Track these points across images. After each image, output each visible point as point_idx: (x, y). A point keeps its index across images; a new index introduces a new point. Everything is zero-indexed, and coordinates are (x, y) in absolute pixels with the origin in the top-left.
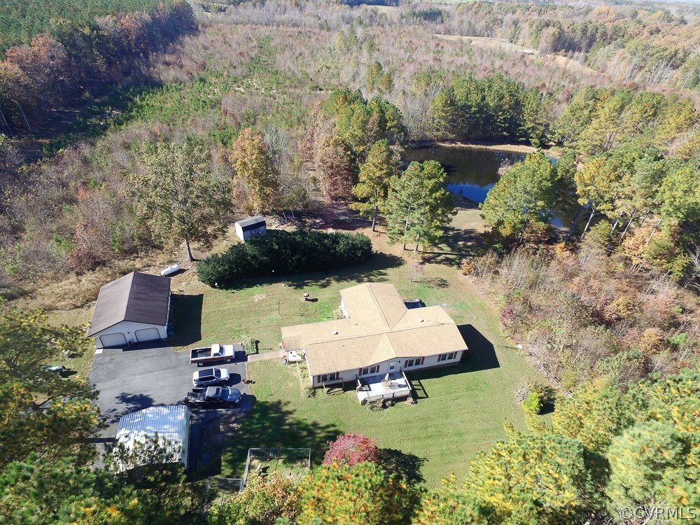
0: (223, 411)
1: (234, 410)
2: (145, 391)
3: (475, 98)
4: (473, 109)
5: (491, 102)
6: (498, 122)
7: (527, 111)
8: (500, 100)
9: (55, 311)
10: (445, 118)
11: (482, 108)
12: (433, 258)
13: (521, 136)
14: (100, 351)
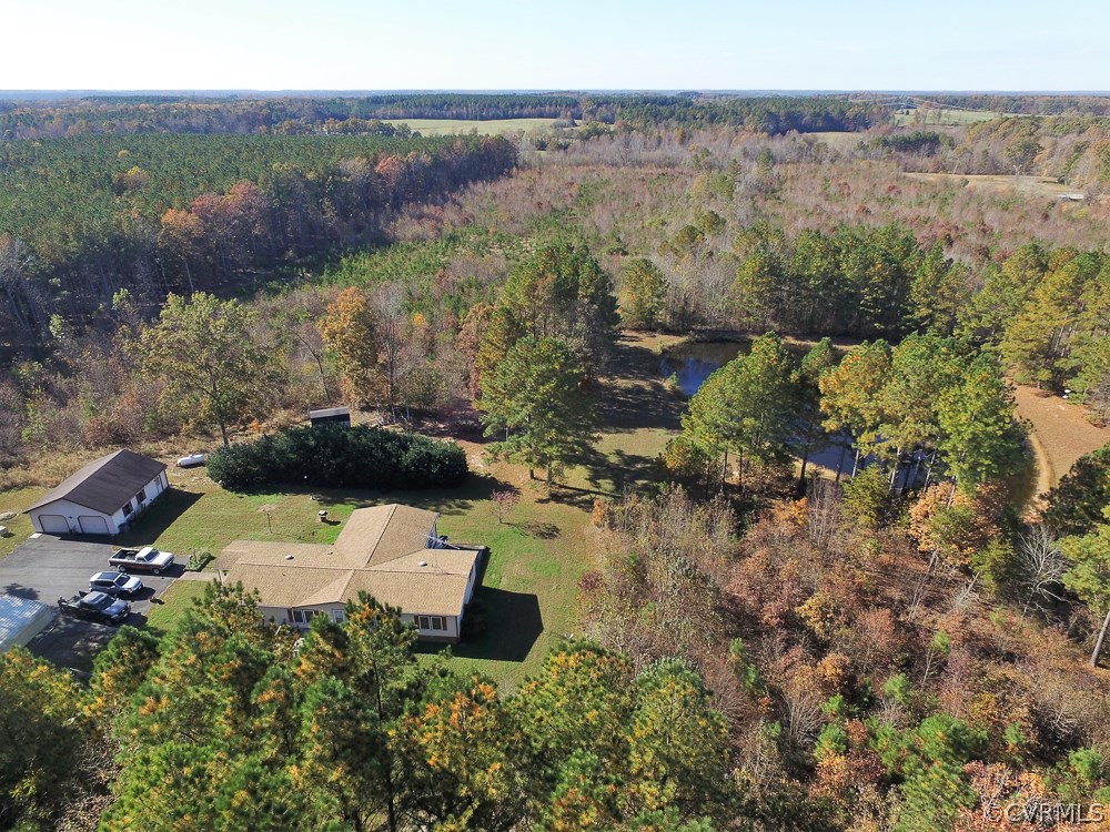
0: (97, 626)
1: (110, 628)
2: (37, 586)
3: (817, 265)
4: (812, 282)
5: (849, 271)
6: (862, 305)
7: (917, 287)
8: (866, 268)
9: (36, 487)
10: (760, 295)
11: (831, 281)
12: (571, 496)
14: (36, 536)
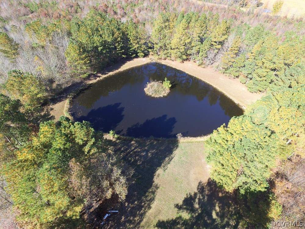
5: (108, 38)
13: (133, 54)
